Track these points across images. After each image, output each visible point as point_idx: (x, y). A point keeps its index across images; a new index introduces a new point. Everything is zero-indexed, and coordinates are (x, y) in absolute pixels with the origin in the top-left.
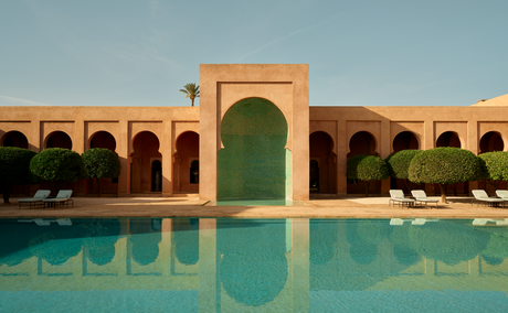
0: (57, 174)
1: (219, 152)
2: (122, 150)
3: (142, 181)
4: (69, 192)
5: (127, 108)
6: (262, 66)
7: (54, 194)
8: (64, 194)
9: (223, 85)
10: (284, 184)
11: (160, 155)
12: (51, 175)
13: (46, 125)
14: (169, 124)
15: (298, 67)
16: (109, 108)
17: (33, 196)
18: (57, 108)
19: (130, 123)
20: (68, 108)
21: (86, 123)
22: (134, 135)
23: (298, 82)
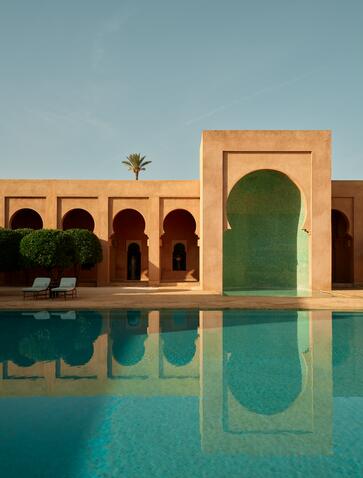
0: (52, 259)
1: (226, 233)
2: (102, 231)
3: (118, 268)
4: (73, 280)
5: (107, 182)
6: (275, 132)
7: (55, 283)
8: (68, 283)
9: (229, 155)
10: (294, 271)
11: (146, 237)
12: (46, 260)
13: (11, 201)
14: (156, 201)
15: (319, 133)
16: (87, 182)
17: (31, 286)
18: (25, 181)
19: (111, 199)
20: (38, 182)
21: (59, 199)
22: (115, 213)
23: (319, 151)
